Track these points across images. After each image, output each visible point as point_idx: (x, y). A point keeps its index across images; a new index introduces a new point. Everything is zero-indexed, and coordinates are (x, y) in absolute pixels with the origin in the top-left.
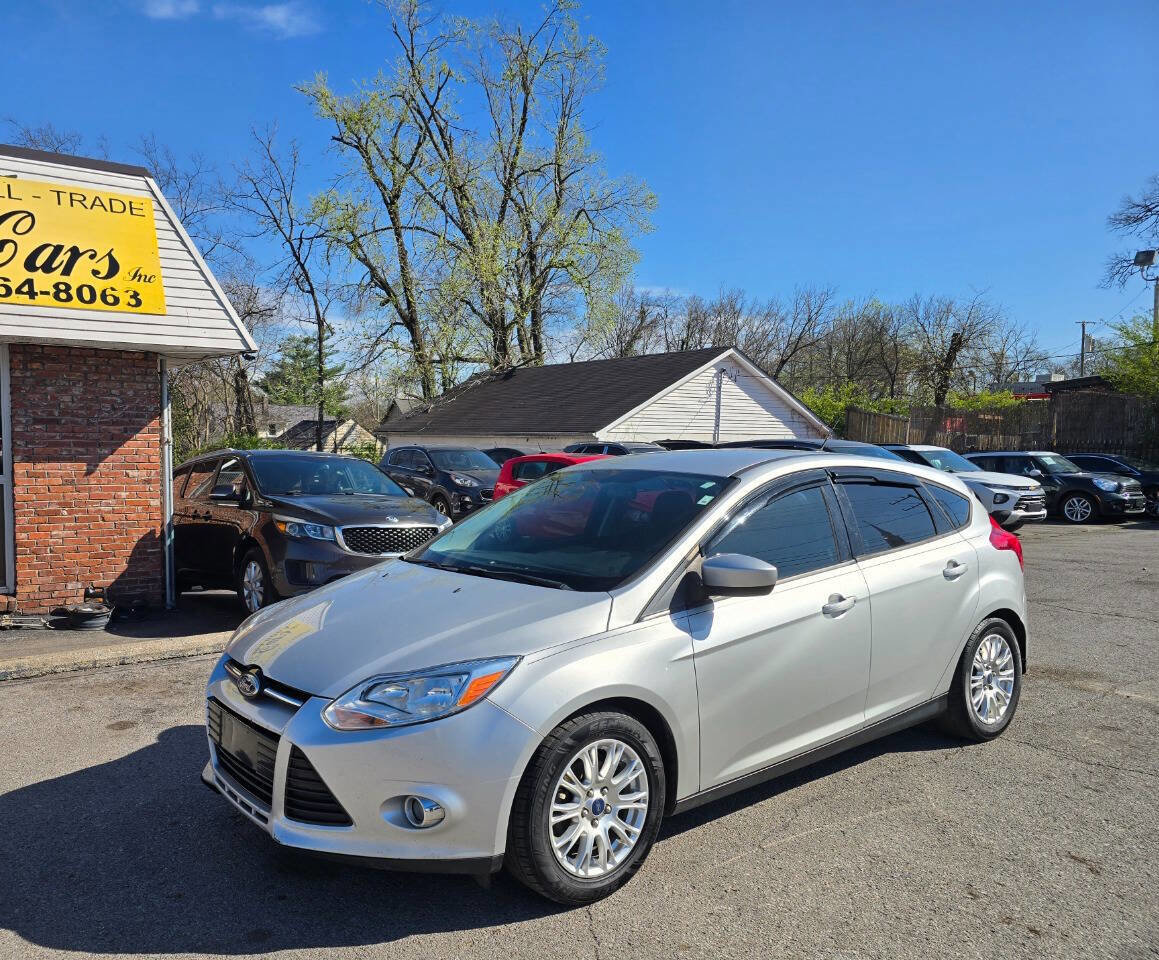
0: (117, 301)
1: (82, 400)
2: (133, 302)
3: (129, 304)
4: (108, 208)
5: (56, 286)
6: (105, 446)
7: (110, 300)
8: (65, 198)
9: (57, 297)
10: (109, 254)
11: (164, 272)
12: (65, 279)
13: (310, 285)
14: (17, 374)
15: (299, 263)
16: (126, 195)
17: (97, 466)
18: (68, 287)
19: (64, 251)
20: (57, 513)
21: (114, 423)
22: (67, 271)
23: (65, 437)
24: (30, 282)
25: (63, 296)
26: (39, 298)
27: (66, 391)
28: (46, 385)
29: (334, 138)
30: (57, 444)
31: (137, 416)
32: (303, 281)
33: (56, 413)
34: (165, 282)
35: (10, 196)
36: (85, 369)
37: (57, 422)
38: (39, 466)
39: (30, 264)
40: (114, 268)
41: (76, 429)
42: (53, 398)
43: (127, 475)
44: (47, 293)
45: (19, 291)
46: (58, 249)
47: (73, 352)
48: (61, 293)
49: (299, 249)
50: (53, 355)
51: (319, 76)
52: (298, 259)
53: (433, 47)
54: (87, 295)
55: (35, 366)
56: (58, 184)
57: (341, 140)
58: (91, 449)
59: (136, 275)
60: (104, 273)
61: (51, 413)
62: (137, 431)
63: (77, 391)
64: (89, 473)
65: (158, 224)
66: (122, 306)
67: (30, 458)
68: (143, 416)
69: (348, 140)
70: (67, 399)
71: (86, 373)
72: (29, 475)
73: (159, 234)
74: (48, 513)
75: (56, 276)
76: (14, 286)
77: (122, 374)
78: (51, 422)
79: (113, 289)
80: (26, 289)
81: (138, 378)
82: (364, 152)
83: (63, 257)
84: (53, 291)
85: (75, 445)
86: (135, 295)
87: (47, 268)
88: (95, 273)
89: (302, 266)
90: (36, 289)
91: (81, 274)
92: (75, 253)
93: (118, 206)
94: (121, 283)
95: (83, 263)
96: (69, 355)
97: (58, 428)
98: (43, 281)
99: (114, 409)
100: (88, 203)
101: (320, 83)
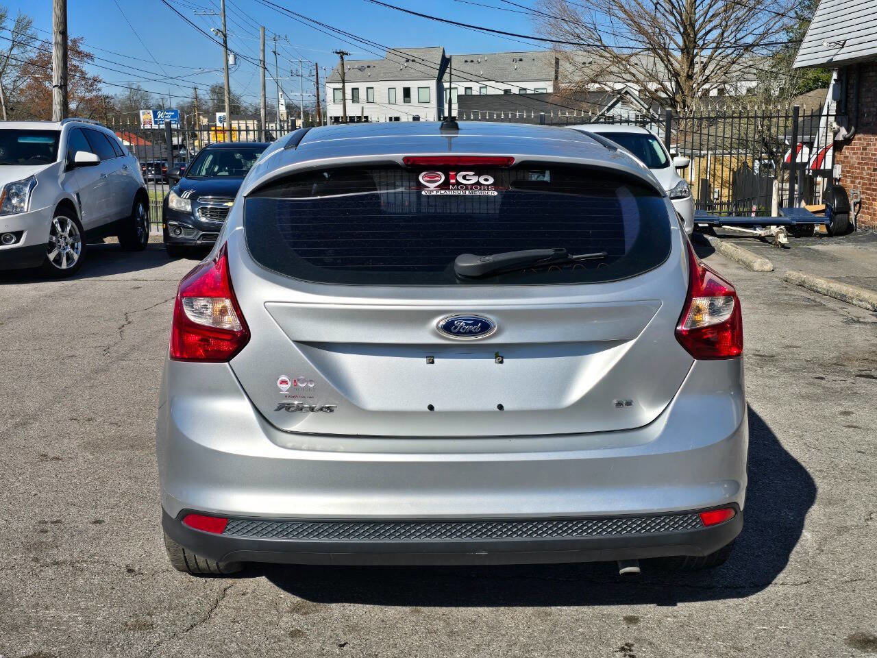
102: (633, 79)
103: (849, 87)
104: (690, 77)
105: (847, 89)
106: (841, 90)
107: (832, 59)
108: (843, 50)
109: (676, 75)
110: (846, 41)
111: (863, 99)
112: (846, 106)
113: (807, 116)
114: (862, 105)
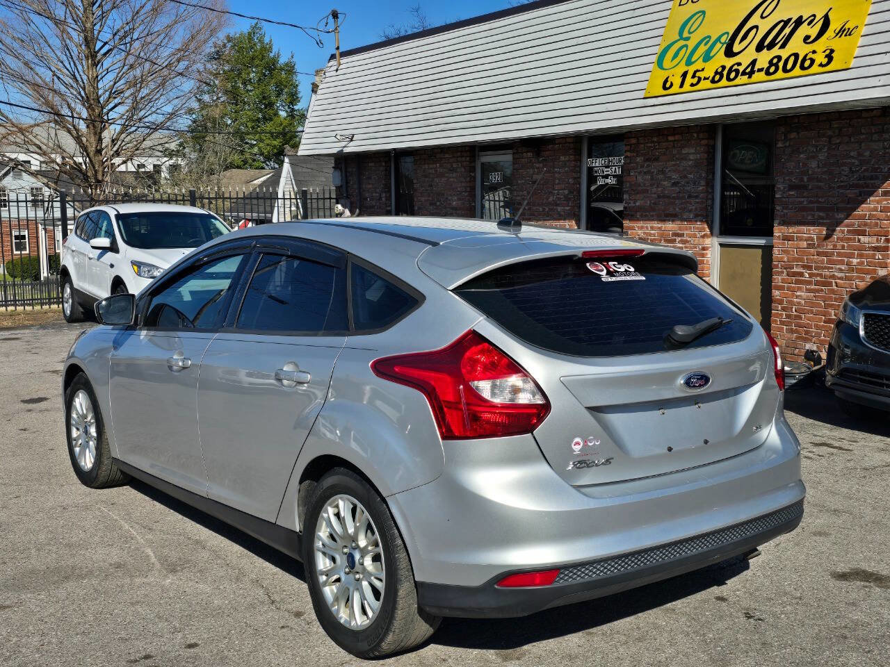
0: (812, 63)
1: (825, 165)
2: (826, 61)
3: (821, 64)
5: (770, 62)
6: (839, 210)
7: (807, 64)
9: (768, 72)
10: (826, 16)
12: (780, 52)
17: (834, 230)
18: (779, 59)
19: (792, 22)
20: (801, 274)
21: (851, 187)
22: (783, 46)
23: (811, 202)
24: (754, 62)
26: (755, 76)
27: (814, 158)
28: (801, 153)
30: (804, 209)
31: (872, 178)
33: (805, 180)
36: (830, 133)
37: (805, 187)
39: (760, 46)
40: (825, 27)
41: (820, 194)
42: (804, 165)
43: (859, 240)
44: (762, 70)
45: (743, 73)
46: (786, 23)
48: (772, 67)
50: (806, 123)
54: (789, 66)
58: (831, 214)
59: (841, 32)
60: (813, 37)
61: (802, 180)
62: (871, 194)
63: (822, 156)
64: (827, 237)
66: (815, 69)
67: (785, 222)
68: (877, 178)
70: (814, 164)
71: (830, 137)
72: (783, 238)
74: (795, 274)
75: (775, 51)
76: (742, 70)
77: (861, 134)
78: (801, 188)
79: (814, 52)
80: (749, 70)
81: (876, 137)
83: (787, 31)
84: (767, 66)
85: (819, 209)
86: (830, 54)
87: (772, 45)
88: (806, 39)
90: (756, 68)
91: (795, 44)
92: (799, 22)
94: (824, 44)
95: (802, 31)
97: (806, 194)
98: (764, 58)
99: (852, 172)
102: (38, 150)
103: (348, 174)
104: (99, 152)
105: (346, 176)
106: (342, 175)
107: (342, 150)
108: (352, 144)
109: (84, 148)
110: (353, 136)
111: (364, 186)
112: (347, 191)
113: (240, 198)
114: (364, 191)
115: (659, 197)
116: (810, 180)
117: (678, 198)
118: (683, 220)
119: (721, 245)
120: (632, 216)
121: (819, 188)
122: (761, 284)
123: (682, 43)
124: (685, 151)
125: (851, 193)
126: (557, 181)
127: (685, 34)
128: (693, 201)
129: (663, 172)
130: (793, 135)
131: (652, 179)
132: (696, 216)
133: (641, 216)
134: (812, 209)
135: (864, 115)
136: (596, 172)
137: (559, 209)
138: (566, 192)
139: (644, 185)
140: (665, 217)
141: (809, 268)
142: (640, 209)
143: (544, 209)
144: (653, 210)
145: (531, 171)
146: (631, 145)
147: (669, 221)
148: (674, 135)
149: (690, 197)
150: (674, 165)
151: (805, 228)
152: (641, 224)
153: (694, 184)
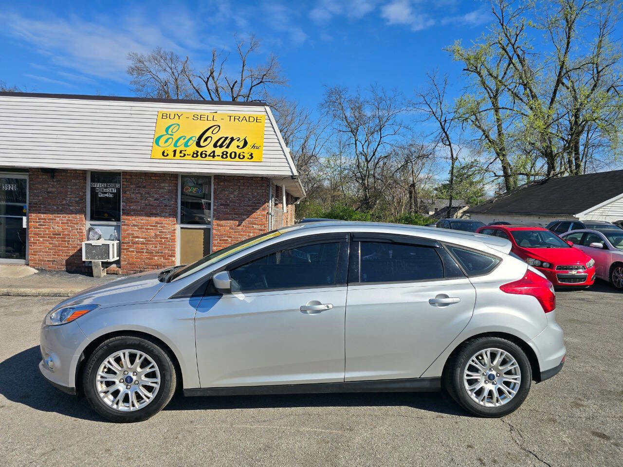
0: (244, 157)
1: (237, 197)
2: (250, 157)
3: (248, 158)
4: (248, 121)
5: (223, 153)
6: (246, 215)
7: (241, 157)
8: (232, 118)
9: (222, 157)
10: (245, 139)
11: (264, 144)
12: (227, 150)
13: (449, 141)
14: (215, 187)
15: (444, 132)
16: (255, 114)
17: (242, 223)
18: (227, 153)
19: (229, 138)
20: (227, 240)
21: (249, 206)
22: (228, 147)
23: (231, 211)
24: (214, 152)
25: (225, 156)
26: (216, 158)
27: (232, 193)
28: (225, 191)
29: (464, 70)
30: (227, 214)
31: (258, 203)
32: (446, 140)
33: (228, 202)
34: (264, 148)
35: (207, 120)
36: (239, 184)
37: (228, 205)
38: (222, 222)
39: (215, 146)
40: (246, 143)
41: (235, 208)
42: (228, 196)
43: (253, 227)
44: (219, 156)
45: (209, 156)
46: (226, 138)
47: (235, 178)
48: (224, 155)
49: (444, 125)
50: (228, 180)
51: (456, 42)
52: (444, 130)
53: (515, 15)
54: (233, 156)
55: (221, 184)
56: (231, 113)
57: (468, 70)
58: (240, 216)
59: (254, 147)
60: (241, 147)
61: (226, 202)
62: (258, 209)
63: (236, 193)
64: (239, 225)
65: (266, 125)
66: (245, 159)
67: (218, 219)
68: (260, 203)
69: (471, 70)
70: (232, 196)
71: (239, 186)
72: (218, 225)
73: (266, 129)
74: (224, 240)
75: (224, 149)
76: (208, 154)
77: (253, 186)
78: (226, 205)
79: (243, 153)
80: (212, 155)
81: (259, 188)
82: (479, 73)
83: (228, 141)
84: (221, 154)
85: (235, 214)
86: (251, 155)
87: (221, 146)
88: (238, 147)
89: (446, 133)
90: (216, 155)
91: (233, 148)
92: (232, 139)
93: (252, 119)
94: (247, 150)
95: (235, 143)
96: (234, 179)
97: (228, 208)
98: (219, 151)
99: (249, 200)
100: (240, 120)
101: (457, 46)
115: (146, 205)
116: (231, 202)
117: (159, 206)
118: (161, 216)
119: (181, 228)
120: (129, 213)
121: (235, 205)
122: (203, 245)
123: (168, 136)
124: (162, 185)
125: (249, 208)
126: (69, 193)
127: (170, 132)
128: (168, 208)
129: (148, 193)
130: (222, 184)
131: (141, 196)
132: (170, 215)
133: (135, 214)
134: (232, 214)
135: (254, 179)
136: (97, 190)
137: (71, 208)
138: (77, 199)
139: (136, 199)
140: (150, 215)
141: (231, 237)
142: (134, 210)
143: (58, 208)
144: (143, 211)
145: (46, 186)
146: (126, 179)
147: (153, 217)
148: (155, 176)
149: (166, 206)
150: (156, 191)
151: (228, 222)
152: (134, 218)
153: (169, 200)
